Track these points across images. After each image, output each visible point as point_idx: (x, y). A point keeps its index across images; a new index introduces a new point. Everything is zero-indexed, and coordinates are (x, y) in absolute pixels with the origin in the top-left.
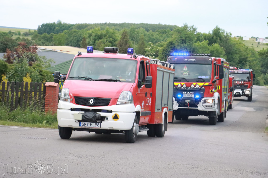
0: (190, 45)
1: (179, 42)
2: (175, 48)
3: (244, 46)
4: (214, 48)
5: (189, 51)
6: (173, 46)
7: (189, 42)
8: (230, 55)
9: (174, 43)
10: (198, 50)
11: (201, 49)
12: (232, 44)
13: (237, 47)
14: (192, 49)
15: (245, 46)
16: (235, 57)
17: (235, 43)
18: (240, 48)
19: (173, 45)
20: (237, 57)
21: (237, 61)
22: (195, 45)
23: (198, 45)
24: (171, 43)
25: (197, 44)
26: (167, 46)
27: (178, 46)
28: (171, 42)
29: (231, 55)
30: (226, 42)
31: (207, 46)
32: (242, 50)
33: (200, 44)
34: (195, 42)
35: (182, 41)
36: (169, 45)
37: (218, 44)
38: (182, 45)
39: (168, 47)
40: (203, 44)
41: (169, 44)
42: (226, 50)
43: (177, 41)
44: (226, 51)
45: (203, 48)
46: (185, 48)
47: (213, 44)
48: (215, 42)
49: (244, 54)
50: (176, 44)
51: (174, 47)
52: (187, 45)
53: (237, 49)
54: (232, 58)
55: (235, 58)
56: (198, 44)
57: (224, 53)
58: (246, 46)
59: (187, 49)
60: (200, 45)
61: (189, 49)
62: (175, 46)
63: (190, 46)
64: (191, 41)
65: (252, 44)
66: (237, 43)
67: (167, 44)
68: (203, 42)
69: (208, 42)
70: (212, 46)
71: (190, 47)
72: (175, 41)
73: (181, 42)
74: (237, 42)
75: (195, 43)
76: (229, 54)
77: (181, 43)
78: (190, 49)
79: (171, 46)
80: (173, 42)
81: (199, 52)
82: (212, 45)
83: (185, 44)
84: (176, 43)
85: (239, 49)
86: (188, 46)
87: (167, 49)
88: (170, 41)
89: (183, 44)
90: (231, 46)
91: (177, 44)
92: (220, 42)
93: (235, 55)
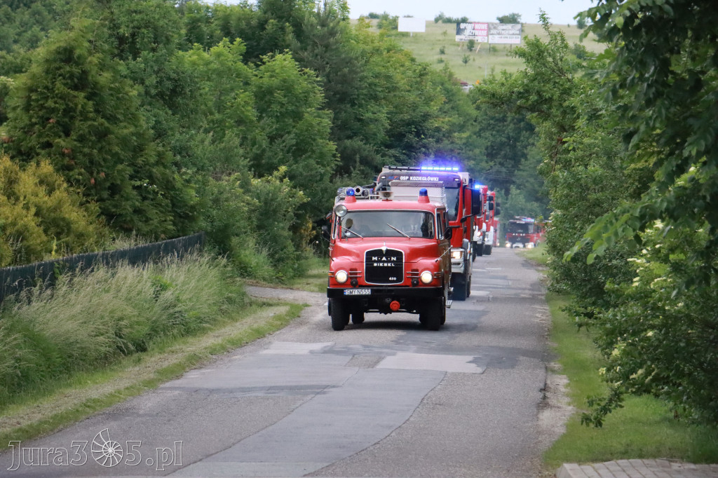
0: (156, 61)
1: (103, 52)
2: (90, 78)
3: (407, 64)
4: (271, 76)
5: (153, 92)
6: (76, 70)
7: (154, 50)
8: (348, 106)
9: (79, 57)
10: (199, 89)
11: (209, 79)
12: (352, 55)
13: (377, 69)
14: (169, 84)
15: (413, 60)
16: (369, 115)
17: (368, 48)
18: (391, 72)
19: (77, 64)
20: (380, 116)
21: (381, 135)
22: (180, 61)
23: (194, 64)
24: (67, 55)
25: (193, 57)
26: (47, 72)
27: (102, 67)
28: (65, 49)
29: (353, 104)
30: (327, 47)
31: (240, 65)
32: (401, 80)
33: (206, 55)
34: (181, 47)
35: (116, 43)
36: (57, 65)
37: (289, 56)
38: (122, 67)
39: (51, 76)
40: (219, 55)
41: (55, 61)
42: (330, 82)
43: (95, 49)
44: (327, 86)
45: (220, 74)
46: (135, 79)
47: (265, 58)
48: (275, 46)
49: (412, 97)
50: (89, 59)
51: (84, 73)
52: (146, 61)
53: (377, 76)
54: (360, 120)
55: (372, 120)
56: (195, 57)
57: (319, 96)
58: (418, 60)
59: (147, 83)
60: (207, 63)
61: (152, 80)
62: (87, 67)
63: (156, 68)
64: (161, 46)
65: (438, 50)
66: (377, 51)
67: (47, 61)
68: (220, 48)
69: (243, 48)
70: (262, 68)
71: (157, 73)
72: (86, 44)
73: (116, 51)
74: (376, 44)
75: (181, 53)
76: (341, 100)
77: (114, 56)
78: (160, 82)
79: (68, 69)
80: (77, 52)
81: (201, 95)
82: (261, 60)
83: (134, 59)
84: (90, 53)
85: (388, 78)
86: (149, 69)
87: (50, 86)
88: (63, 44)
89: (121, 58)
90: (348, 62)
91: (94, 59)
92: (299, 44)
93: (372, 106)
